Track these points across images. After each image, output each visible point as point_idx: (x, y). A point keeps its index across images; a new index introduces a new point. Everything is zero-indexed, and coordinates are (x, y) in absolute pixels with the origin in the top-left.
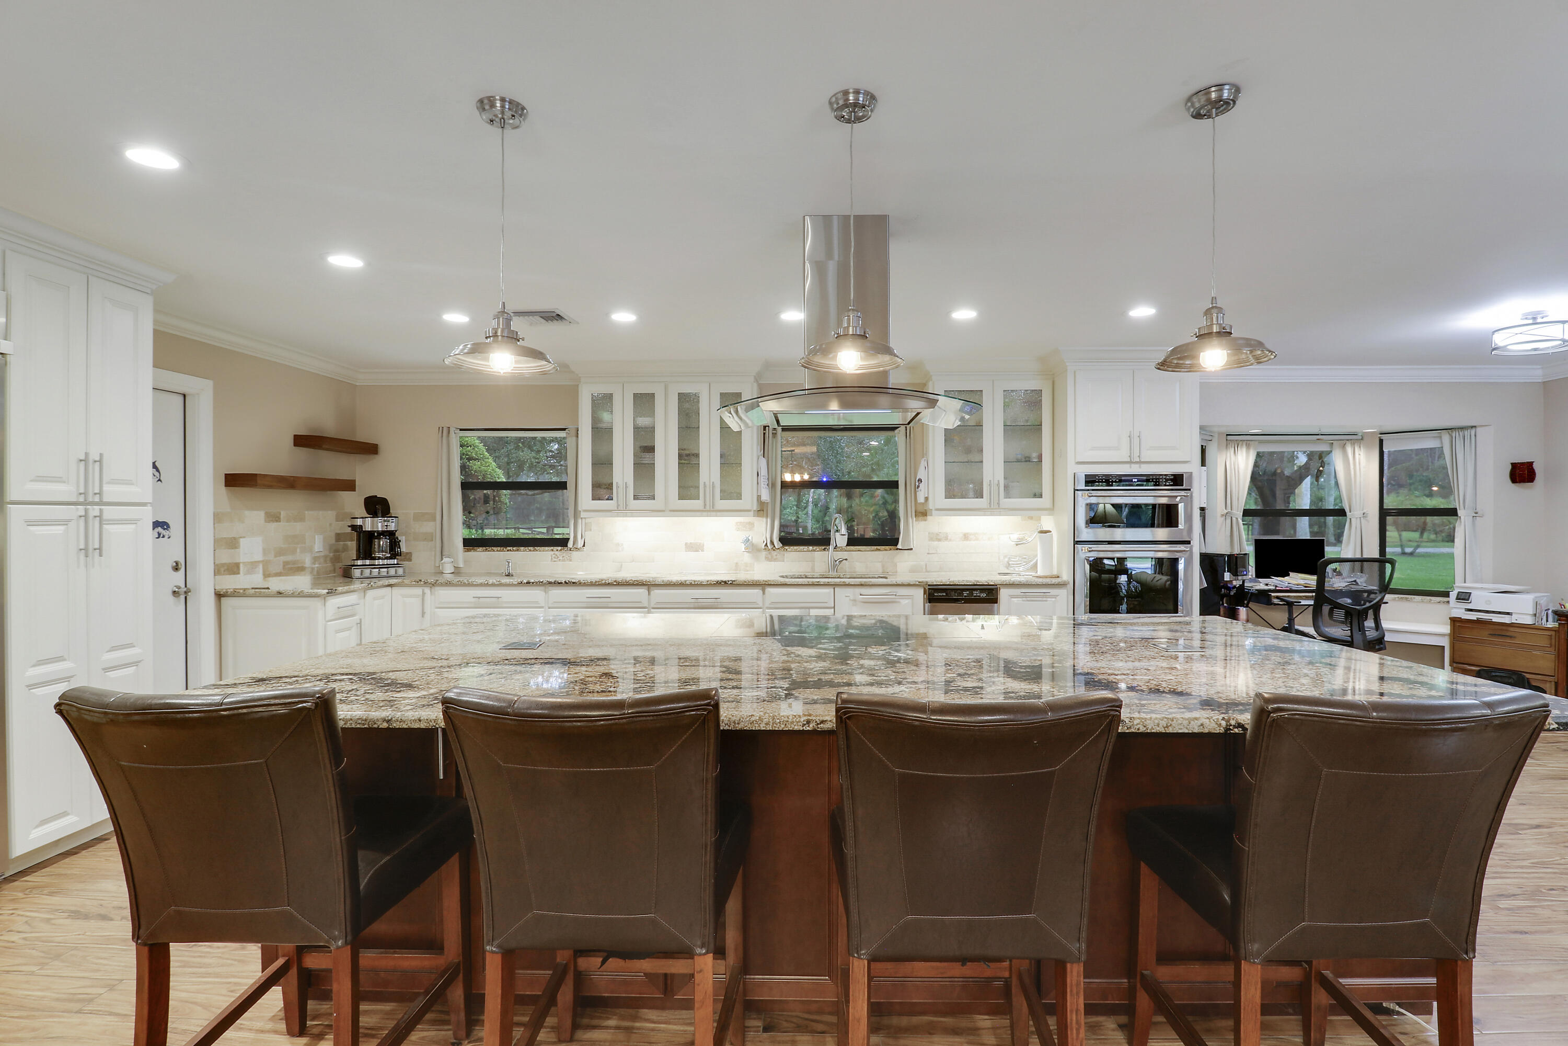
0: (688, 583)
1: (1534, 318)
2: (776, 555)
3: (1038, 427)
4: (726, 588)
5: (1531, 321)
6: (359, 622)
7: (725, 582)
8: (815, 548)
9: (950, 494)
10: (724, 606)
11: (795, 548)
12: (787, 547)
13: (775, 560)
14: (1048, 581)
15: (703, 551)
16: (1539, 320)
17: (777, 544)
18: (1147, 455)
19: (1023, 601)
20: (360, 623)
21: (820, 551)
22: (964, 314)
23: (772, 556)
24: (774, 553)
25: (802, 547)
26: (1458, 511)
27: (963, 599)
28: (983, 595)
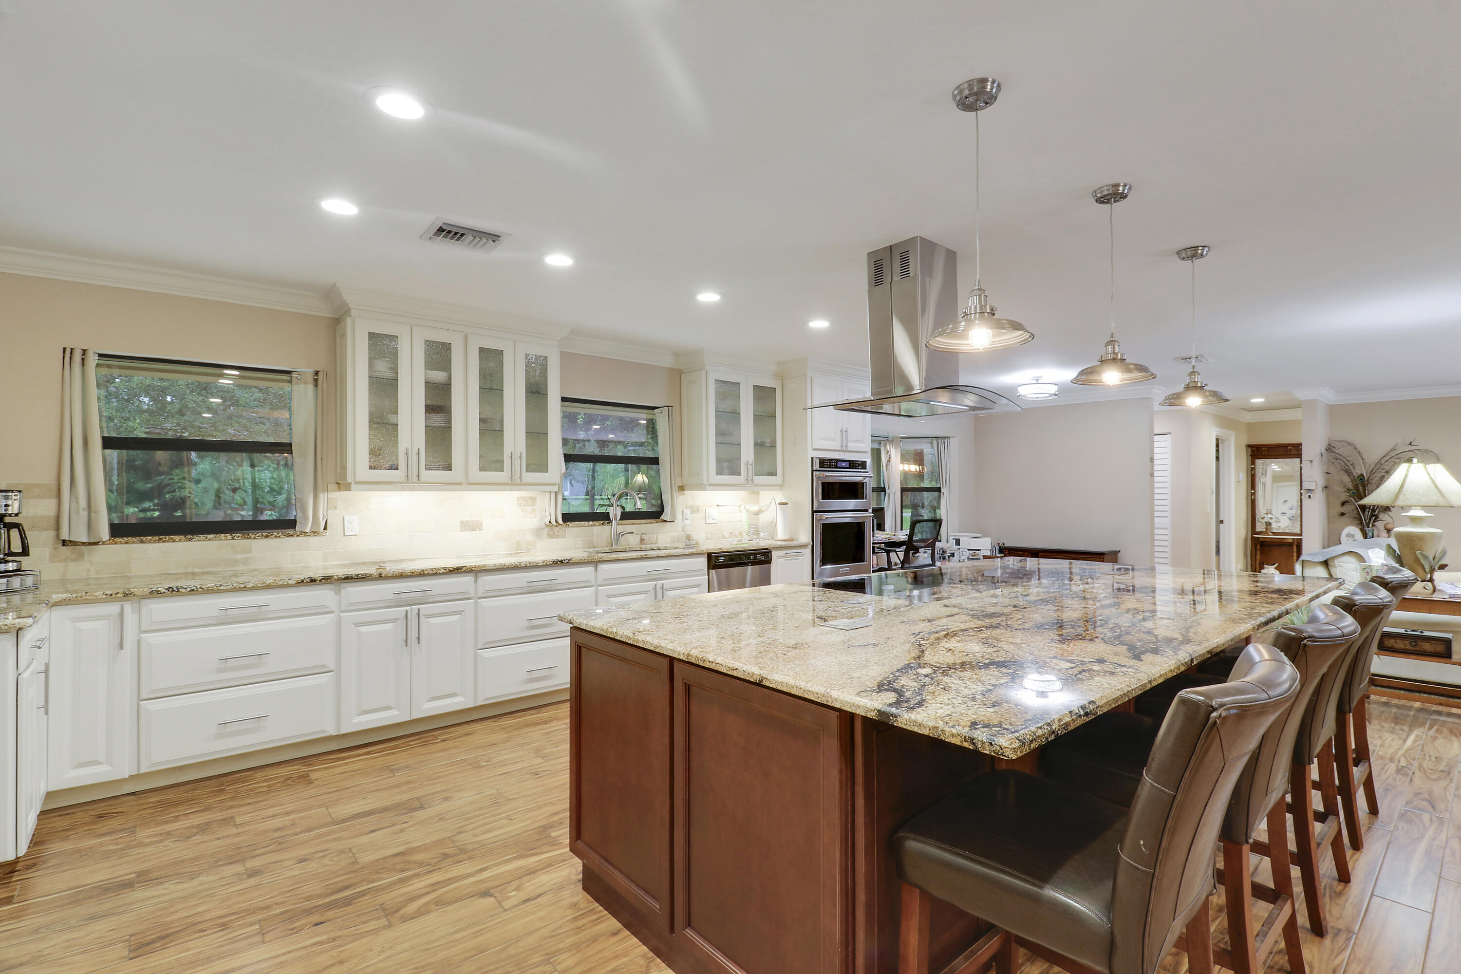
0: (523, 565)
1: (1037, 380)
2: (558, 532)
3: (773, 416)
4: (564, 567)
5: (1035, 382)
6: (43, 669)
7: (561, 561)
8: (594, 523)
9: (720, 472)
10: (558, 588)
11: (577, 523)
12: (568, 523)
13: (557, 537)
14: (787, 543)
15: (480, 529)
16: (1039, 382)
17: (560, 521)
18: (852, 446)
19: (785, 560)
20: (46, 672)
21: (600, 525)
22: (819, 324)
23: (554, 533)
24: (556, 529)
25: (583, 523)
26: (942, 489)
27: (749, 562)
28: (763, 558)
